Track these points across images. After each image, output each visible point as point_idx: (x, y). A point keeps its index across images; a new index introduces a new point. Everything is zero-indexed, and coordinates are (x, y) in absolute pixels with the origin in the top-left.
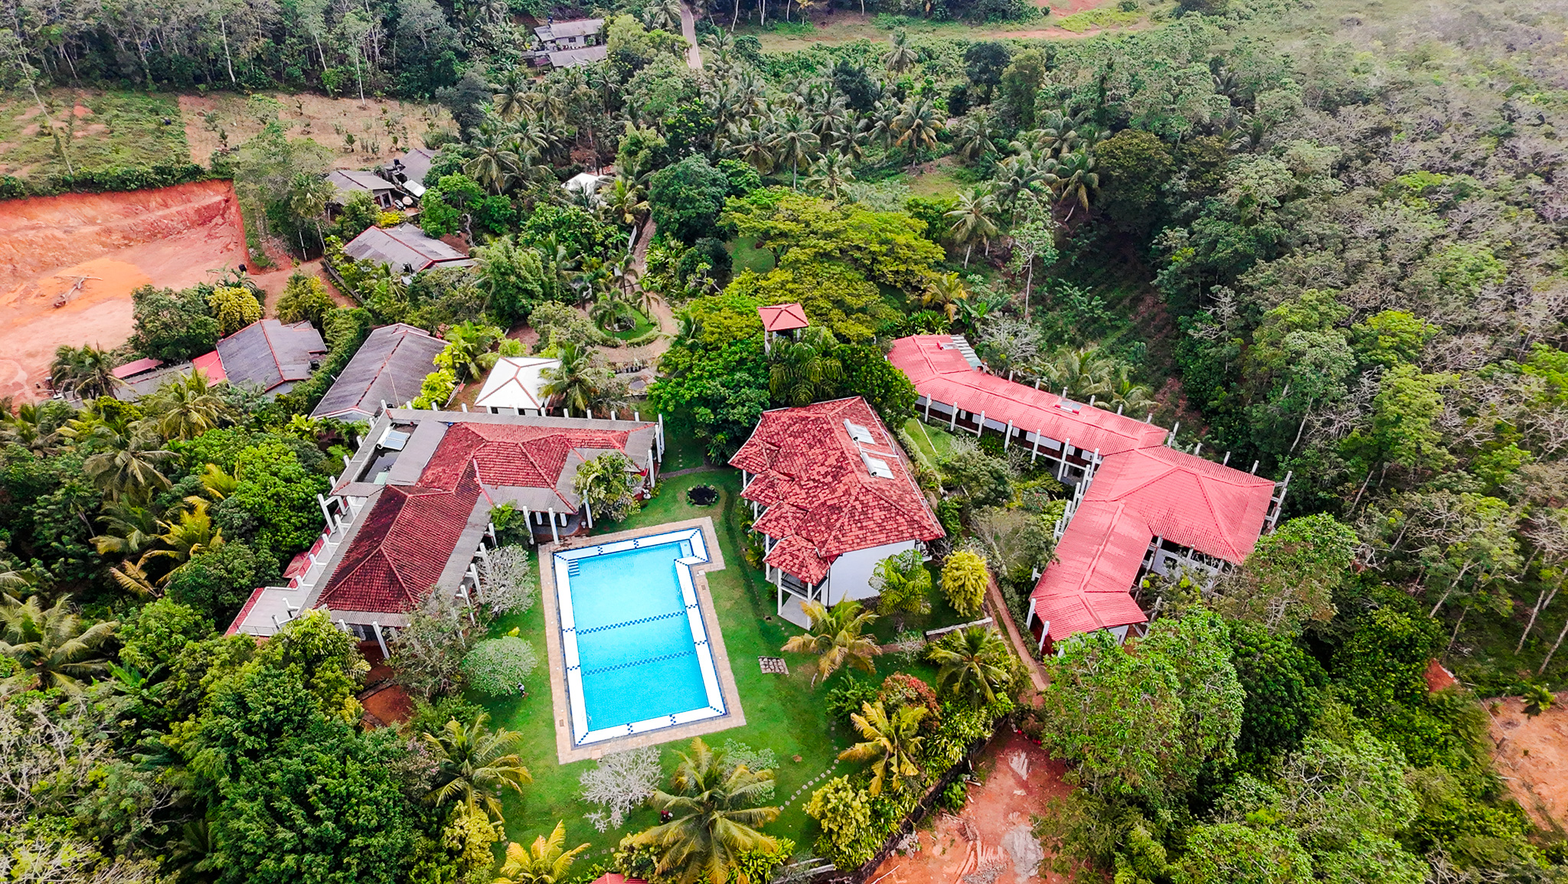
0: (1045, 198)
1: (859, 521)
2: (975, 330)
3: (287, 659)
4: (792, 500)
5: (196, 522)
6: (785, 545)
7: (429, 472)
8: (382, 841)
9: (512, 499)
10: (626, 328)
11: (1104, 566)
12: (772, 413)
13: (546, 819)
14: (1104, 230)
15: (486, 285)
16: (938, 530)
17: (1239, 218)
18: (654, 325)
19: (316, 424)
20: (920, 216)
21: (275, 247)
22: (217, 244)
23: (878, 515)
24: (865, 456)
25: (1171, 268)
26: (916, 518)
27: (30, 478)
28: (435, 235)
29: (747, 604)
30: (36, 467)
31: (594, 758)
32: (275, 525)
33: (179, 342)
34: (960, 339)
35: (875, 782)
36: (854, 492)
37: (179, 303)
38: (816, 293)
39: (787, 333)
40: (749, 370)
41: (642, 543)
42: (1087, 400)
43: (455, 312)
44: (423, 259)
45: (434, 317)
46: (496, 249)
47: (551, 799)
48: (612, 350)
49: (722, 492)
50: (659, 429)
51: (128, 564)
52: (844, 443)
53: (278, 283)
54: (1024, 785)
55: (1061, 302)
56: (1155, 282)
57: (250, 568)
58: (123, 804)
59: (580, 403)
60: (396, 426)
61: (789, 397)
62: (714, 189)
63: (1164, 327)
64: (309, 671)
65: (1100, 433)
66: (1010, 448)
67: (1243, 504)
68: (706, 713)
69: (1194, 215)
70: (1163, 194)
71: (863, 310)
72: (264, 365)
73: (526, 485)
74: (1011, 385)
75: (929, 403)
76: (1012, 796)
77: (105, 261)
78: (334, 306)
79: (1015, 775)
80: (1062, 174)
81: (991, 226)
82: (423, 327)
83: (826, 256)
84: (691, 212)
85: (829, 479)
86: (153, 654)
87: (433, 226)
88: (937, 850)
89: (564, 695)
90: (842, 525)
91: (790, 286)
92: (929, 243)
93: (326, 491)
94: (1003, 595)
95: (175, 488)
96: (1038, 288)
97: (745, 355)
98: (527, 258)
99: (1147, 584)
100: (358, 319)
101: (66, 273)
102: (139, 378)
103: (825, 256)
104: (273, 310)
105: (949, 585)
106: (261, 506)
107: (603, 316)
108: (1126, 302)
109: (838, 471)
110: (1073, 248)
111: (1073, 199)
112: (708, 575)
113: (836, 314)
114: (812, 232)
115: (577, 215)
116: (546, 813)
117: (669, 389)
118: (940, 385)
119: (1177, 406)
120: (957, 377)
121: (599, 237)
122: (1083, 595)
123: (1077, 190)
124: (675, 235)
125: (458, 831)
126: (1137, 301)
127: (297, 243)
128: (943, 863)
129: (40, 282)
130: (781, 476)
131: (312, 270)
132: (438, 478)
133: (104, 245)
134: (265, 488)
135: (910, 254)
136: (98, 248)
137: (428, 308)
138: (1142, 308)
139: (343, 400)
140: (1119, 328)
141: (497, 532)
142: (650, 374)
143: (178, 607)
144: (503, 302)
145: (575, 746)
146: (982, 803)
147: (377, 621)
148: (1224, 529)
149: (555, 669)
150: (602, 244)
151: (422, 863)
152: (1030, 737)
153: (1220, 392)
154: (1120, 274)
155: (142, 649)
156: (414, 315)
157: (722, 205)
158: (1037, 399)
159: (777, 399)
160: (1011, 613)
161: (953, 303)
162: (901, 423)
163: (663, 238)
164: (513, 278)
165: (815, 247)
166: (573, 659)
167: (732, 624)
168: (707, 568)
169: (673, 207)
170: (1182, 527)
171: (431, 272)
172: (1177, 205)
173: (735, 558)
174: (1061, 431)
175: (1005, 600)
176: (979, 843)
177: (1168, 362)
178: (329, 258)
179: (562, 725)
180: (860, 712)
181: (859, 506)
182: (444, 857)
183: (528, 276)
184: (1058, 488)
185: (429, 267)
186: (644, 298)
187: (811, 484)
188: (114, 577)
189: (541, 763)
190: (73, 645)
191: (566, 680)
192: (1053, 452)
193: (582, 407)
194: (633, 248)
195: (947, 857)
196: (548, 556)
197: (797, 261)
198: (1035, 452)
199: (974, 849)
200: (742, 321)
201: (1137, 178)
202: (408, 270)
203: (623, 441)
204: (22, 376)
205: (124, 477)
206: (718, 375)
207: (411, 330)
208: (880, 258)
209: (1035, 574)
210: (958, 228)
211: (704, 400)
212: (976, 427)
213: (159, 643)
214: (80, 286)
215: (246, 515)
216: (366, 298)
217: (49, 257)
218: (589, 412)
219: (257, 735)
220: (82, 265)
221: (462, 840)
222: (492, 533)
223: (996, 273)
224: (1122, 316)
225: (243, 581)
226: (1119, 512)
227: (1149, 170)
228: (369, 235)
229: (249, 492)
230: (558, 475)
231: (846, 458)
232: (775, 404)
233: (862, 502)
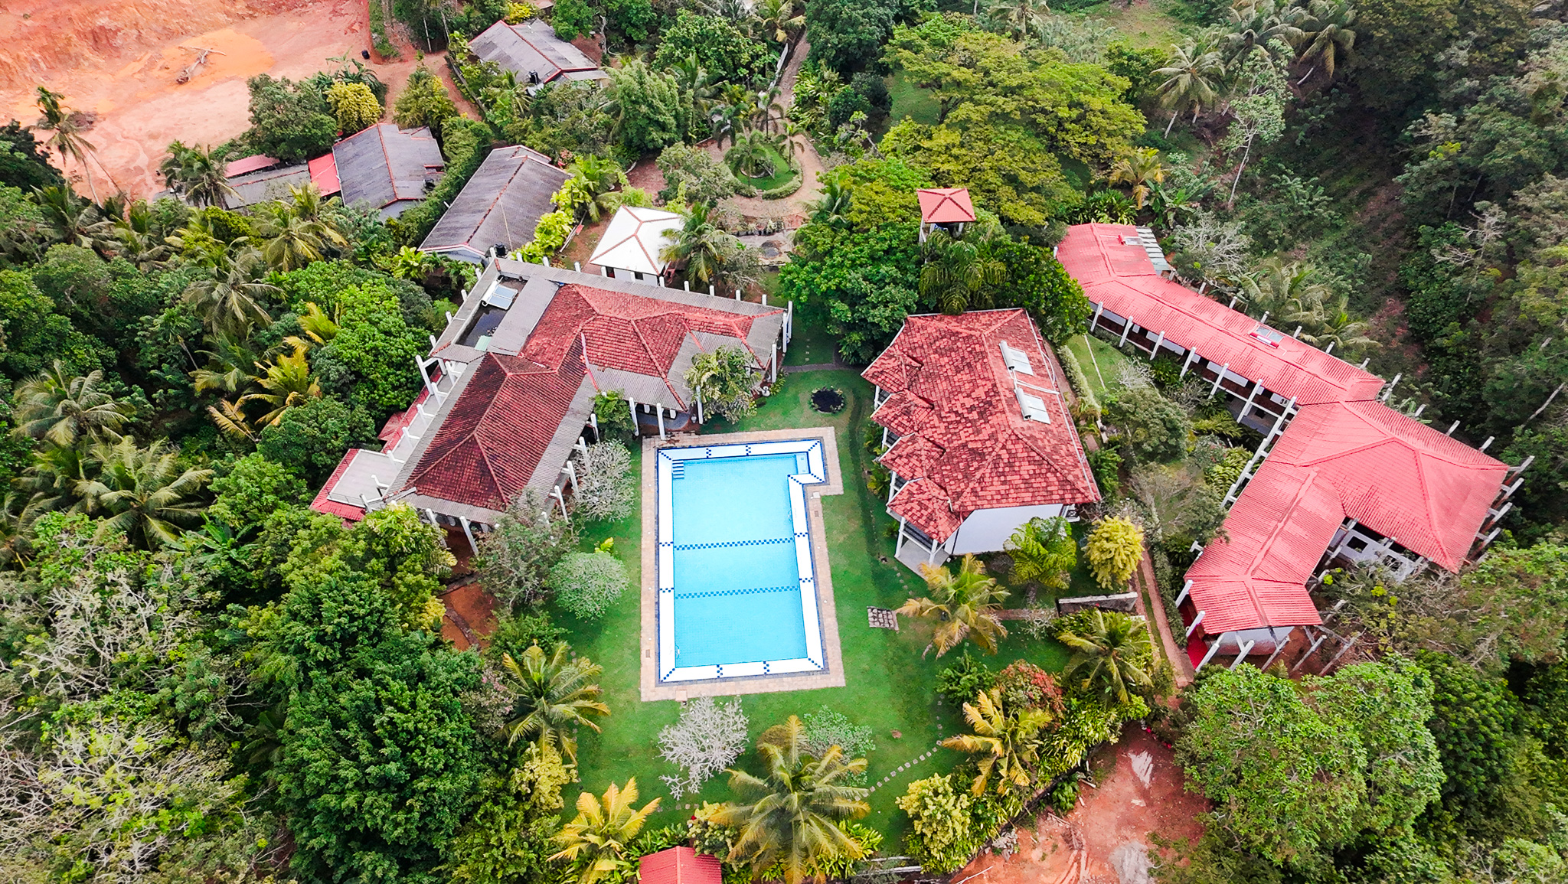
0: (1284, 63)
1: (1003, 473)
2: (1166, 221)
3: (370, 554)
4: (928, 433)
5: (292, 366)
6: (914, 489)
7: (534, 342)
8: (449, 786)
9: (618, 387)
10: (762, 172)
11: (1280, 548)
12: (917, 320)
13: (622, 762)
14: (1346, 101)
15: (614, 110)
16: (1093, 494)
17: (1530, 110)
18: (795, 173)
19: (424, 260)
20: (1121, 70)
21: (399, 33)
22: (342, 23)
23: (1026, 469)
24: (1019, 391)
25: (1425, 165)
26: (1070, 478)
27: (133, 297)
28: (563, 37)
29: (862, 541)
30: (139, 286)
31: (678, 699)
32: (372, 381)
33: (296, 142)
34: (1146, 232)
35: (979, 781)
36: (1001, 438)
37: (295, 97)
38: (986, 165)
39: (949, 227)
40: (898, 264)
41: (756, 449)
42: (1289, 328)
43: (580, 141)
44: (550, 67)
45: (558, 141)
46: (627, 70)
47: (629, 739)
48: (745, 201)
49: (850, 398)
50: (787, 318)
51: (226, 404)
52: (997, 370)
53: (398, 75)
54: (1144, 794)
55: (1278, 194)
56: (1399, 179)
57: (344, 428)
58: (199, 695)
59: (704, 274)
60: (504, 279)
61: (940, 301)
62: (881, 10)
63: (1396, 230)
64: (392, 567)
65: (1300, 375)
66: (1187, 378)
67: (1464, 490)
68: (804, 665)
69: (1470, 98)
70: (1435, 67)
71: (1037, 189)
72: (378, 178)
73: (635, 371)
74: (1202, 299)
75: (1099, 312)
76: (1129, 805)
77: (229, 32)
78: (456, 113)
79: (1136, 779)
80: (1307, 26)
81: (1208, 92)
82: (543, 152)
83: (1003, 117)
84: (852, 37)
85: (974, 415)
86: (243, 513)
87: (564, 27)
88: (1036, 855)
89: (653, 620)
90: (983, 477)
91: (955, 151)
92: (1126, 108)
93: (425, 349)
94: (1153, 562)
95: (275, 326)
96: (1249, 170)
97: (895, 243)
98: (662, 84)
99: (1329, 580)
100: (477, 135)
101: (190, 43)
102: (253, 178)
103: (1000, 117)
104: (392, 111)
105: (1096, 556)
106: (359, 360)
107: (740, 161)
108: (1354, 195)
109: (986, 408)
110: (1300, 123)
111: (1317, 60)
112: (824, 498)
113: (1006, 191)
114: (991, 84)
115: (722, 30)
116: (623, 755)
117: (803, 275)
118: (1116, 290)
119: (1394, 336)
120: (1137, 283)
121: (745, 58)
122: (1250, 583)
123: (1323, 48)
124: (831, 64)
125: (528, 776)
126: (1367, 194)
127: (421, 32)
128: (1041, 870)
129: (165, 52)
130: (920, 402)
131: (435, 62)
132: (542, 351)
133: (228, 14)
134: (363, 340)
135: (1104, 123)
136: (222, 17)
137: (551, 131)
138: (1372, 204)
139: (453, 233)
140: (1338, 227)
141: (599, 425)
142: (785, 240)
143: (269, 465)
144: (632, 132)
145: (660, 682)
146: (1094, 808)
147: (466, 514)
148: (1435, 522)
149: (647, 588)
150: (747, 66)
151: (489, 804)
152: (1160, 739)
153: (1454, 329)
154: (1353, 157)
155: (233, 507)
156: (535, 137)
157: (890, 34)
158: (1230, 322)
159: (926, 302)
160: (1158, 585)
161: (1144, 183)
162: (1063, 341)
163: (815, 66)
164: (644, 109)
165: (991, 104)
166: (666, 581)
167: (843, 562)
168: (823, 490)
169: (832, 28)
170: (1383, 511)
171: (557, 85)
172: (1448, 82)
173: (855, 480)
174: (1254, 367)
175: (1155, 569)
176: (1084, 854)
177: (1392, 277)
178: (453, 54)
179: (648, 656)
180: (974, 702)
181: (1005, 455)
182: (511, 802)
183: (661, 105)
184: (1236, 433)
185: (555, 78)
186: (787, 142)
187: (953, 417)
188: (212, 418)
189: (623, 697)
190: (165, 494)
191: (658, 603)
192: (1237, 388)
193: (705, 279)
194: (782, 72)
195: (1046, 864)
196: (653, 451)
197: (968, 120)
198: (1217, 385)
199: (1077, 860)
200: (897, 199)
201: (1404, 42)
202: (534, 79)
203: (746, 329)
204: (143, 160)
205: (223, 311)
206: (861, 265)
207: (532, 155)
208: (1067, 126)
209: (1195, 546)
210: (1166, 90)
211: (842, 294)
212: (1151, 345)
213: (249, 502)
214: (204, 60)
215: (342, 369)
216: (488, 107)
217: (174, 24)
218: (712, 288)
219: (330, 644)
220: (208, 36)
221: (531, 784)
222: (594, 424)
223: (1203, 148)
224: (1345, 212)
225: (336, 443)
226: (1309, 481)
227: (1423, 32)
228: (497, 31)
229: (348, 343)
230: (671, 363)
231: (997, 393)
232: (922, 308)
233: (1009, 452)
